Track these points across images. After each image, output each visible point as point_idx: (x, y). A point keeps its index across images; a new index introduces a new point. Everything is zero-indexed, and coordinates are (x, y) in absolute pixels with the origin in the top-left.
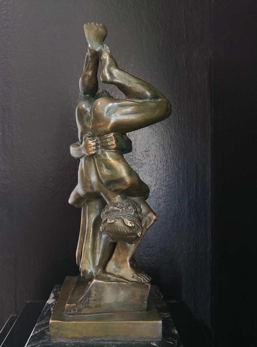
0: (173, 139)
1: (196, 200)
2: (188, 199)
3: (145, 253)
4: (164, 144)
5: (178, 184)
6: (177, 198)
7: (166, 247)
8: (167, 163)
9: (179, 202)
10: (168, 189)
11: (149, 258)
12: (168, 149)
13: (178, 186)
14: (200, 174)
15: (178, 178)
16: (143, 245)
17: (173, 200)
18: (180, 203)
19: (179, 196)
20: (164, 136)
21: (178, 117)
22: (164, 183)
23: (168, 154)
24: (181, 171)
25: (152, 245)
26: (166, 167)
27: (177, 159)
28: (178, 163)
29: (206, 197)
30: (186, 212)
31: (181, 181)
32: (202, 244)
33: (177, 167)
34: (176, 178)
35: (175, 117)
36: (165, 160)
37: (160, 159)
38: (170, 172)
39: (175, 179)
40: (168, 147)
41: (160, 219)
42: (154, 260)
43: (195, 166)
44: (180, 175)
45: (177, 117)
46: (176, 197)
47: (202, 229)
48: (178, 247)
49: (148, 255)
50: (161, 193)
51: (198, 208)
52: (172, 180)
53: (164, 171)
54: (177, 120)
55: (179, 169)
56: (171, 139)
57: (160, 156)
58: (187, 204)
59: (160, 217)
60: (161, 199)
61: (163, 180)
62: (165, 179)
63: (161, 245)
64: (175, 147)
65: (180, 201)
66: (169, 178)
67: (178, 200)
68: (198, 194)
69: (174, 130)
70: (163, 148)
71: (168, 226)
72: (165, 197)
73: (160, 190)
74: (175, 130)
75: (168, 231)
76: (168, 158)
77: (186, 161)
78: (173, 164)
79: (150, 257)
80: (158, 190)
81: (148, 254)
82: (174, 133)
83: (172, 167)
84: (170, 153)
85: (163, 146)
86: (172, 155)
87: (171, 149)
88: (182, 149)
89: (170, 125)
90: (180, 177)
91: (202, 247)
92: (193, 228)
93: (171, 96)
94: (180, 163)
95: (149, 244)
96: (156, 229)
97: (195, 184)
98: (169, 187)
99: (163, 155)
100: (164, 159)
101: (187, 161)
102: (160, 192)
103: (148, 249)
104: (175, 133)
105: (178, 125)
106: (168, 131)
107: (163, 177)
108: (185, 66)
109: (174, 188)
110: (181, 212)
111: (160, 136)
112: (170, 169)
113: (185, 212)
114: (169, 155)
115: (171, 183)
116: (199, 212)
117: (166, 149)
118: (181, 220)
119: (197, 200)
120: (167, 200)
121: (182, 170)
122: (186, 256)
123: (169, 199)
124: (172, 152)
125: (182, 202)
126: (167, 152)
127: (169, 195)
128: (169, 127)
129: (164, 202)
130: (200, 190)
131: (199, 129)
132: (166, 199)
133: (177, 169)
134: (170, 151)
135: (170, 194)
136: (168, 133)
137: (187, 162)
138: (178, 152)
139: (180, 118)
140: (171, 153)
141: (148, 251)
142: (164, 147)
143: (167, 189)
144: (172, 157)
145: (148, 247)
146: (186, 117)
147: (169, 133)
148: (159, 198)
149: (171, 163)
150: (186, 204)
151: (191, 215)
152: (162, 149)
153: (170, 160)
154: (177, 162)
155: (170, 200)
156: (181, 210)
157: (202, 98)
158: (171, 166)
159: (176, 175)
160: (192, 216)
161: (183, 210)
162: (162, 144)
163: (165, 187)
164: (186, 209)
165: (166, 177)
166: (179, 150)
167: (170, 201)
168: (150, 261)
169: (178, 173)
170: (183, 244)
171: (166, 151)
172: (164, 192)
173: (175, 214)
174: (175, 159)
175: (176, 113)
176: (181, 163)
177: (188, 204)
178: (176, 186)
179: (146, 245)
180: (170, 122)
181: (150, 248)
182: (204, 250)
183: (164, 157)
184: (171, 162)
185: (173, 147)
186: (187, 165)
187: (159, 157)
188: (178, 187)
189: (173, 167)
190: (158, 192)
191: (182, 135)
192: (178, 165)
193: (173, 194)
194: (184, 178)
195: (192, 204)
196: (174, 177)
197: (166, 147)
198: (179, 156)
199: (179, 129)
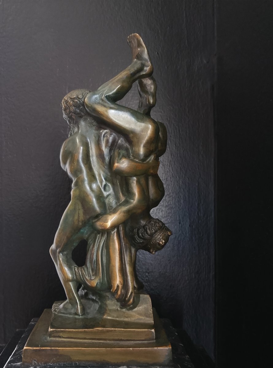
0: (174, 156)
1: (198, 221)
2: (190, 220)
3: (143, 278)
4: (164, 161)
5: (179, 204)
6: (177, 219)
7: (166, 272)
8: (167, 182)
9: (180, 223)
10: (168, 209)
11: (148, 284)
12: (168, 166)
13: (179, 206)
14: (203, 193)
15: (178, 197)
16: (141, 270)
17: (173, 221)
18: (181, 225)
19: (179, 217)
21: (179, 131)
22: (164, 203)
23: (168, 171)
24: (182, 190)
25: (151, 270)
26: (166, 186)
27: (178, 177)
28: (179, 181)
29: (209, 218)
30: (187, 235)
31: (182, 201)
32: (205, 269)
33: (177, 186)
34: (177, 198)
35: (175, 131)
36: (165, 178)
38: (170, 191)
39: (175, 199)
40: (169, 164)
42: (153, 286)
43: (197, 185)
44: (181, 194)
45: (178, 131)
46: (176, 218)
47: (204, 253)
48: (179, 272)
49: (146, 281)
50: (161, 214)
51: (200, 231)
52: (172, 199)
54: (178, 134)
55: (180, 188)
56: (171, 155)
62: (165, 199)
63: (160, 271)
64: (176, 164)
65: (181, 222)
66: (169, 197)
67: (179, 222)
68: (200, 215)
69: (174, 146)
71: (168, 249)
72: (165, 219)
73: (159, 210)
74: (176, 145)
75: (168, 255)
76: (168, 176)
77: (187, 179)
78: (174, 182)
79: (149, 283)
80: (158, 210)
81: (147, 280)
82: (174, 149)
83: (172, 185)
84: (170, 171)
85: (163, 163)
86: (173, 172)
87: (171, 166)
88: (183, 165)
89: (170, 139)
90: (180, 197)
91: (204, 273)
92: (195, 252)
93: (172, 108)
94: (181, 182)
95: (148, 269)
97: (196, 204)
98: (169, 208)
99: (163, 172)
100: (164, 177)
101: (188, 178)
102: (159, 213)
103: (147, 274)
104: (176, 148)
105: (179, 139)
108: (186, 75)
109: (175, 209)
110: (182, 234)
112: (170, 187)
113: (186, 234)
114: (169, 173)
115: (171, 203)
116: (201, 235)
117: (166, 166)
118: (181, 243)
119: (200, 222)
121: (183, 189)
122: (188, 282)
123: (169, 220)
124: (172, 170)
125: (183, 224)
126: (168, 169)
127: (169, 216)
128: (170, 142)
130: (202, 211)
131: (201, 144)
132: (166, 220)
134: (171, 168)
135: (170, 215)
137: (189, 180)
138: (179, 169)
139: (181, 132)
140: (171, 171)
141: (147, 276)
142: (164, 164)
144: (172, 174)
145: (146, 272)
146: (188, 131)
147: (170, 148)
149: (172, 181)
150: (187, 226)
151: (192, 238)
152: (162, 166)
153: (171, 178)
154: (178, 180)
155: (170, 221)
156: (182, 232)
157: (204, 111)
158: (171, 185)
159: (176, 195)
161: (184, 233)
162: (162, 161)
163: (165, 207)
164: (188, 231)
165: (166, 196)
166: (180, 167)
167: (170, 223)
168: (149, 288)
169: (179, 192)
170: (184, 269)
171: (166, 168)
172: (163, 213)
174: (175, 177)
175: (177, 127)
176: (182, 182)
177: (189, 226)
178: (176, 207)
179: (144, 271)
180: (170, 136)
181: (148, 273)
182: (207, 276)
183: (164, 175)
184: (172, 180)
185: (174, 164)
186: (188, 183)
188: (179, 208)
190: (158, 213)
191: (183, 151)
192: (179, 184)
193: (174, 215)
194: (186, 198)
195: (194, 226)
196: (175, 196)
197: (166, 164)
198: (180, 174)
199: (180, 145)
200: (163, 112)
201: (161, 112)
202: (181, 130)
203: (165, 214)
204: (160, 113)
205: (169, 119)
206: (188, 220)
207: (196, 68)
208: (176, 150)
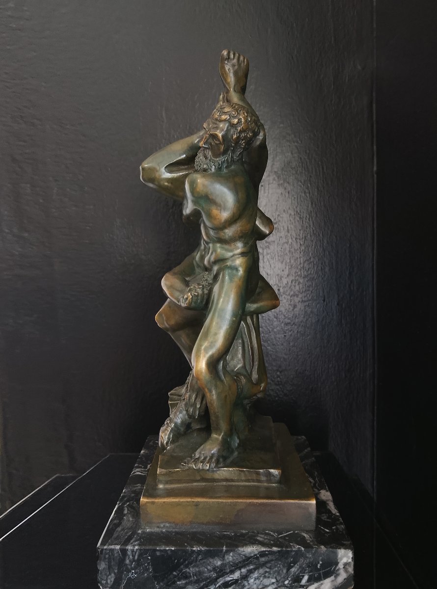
0: (315, 204)
1: (350, 298)
2: (338, 296)
3: (273, 380)
4: (302, 212)
5: (322, 274)
6: (321, 295)
7: (306, 370)
8: (306, 242)
9: (324, 301)
10: (307, 281)
11: (280, 388)
12: (308, 219)
13: (323, 276)
14: (356, 257)
15: (322, 264)
16: (270, 368)
17: (315, 298)
18: (325, 303)
19: (323, 292)
20: (302, 198)
21: (323, 168)
22: (302, 272)
23: (307, 227)
24: (327, 253)
25: (284, 368)
26: (305, 248)
27: (321, 235)
28: (323, 241)
29: (365, 293)
30: (335, 317)
31: (327, 269)
32: (359, 365)
33: (320, 247)
34: (320, 265)
35: (317, 169)
36: (304, 237)
37: (295, 235)
38: (310, 254)
39: (317, 267)
40: (308, 216)
41: (296, 327)
42: (287, 390)
43: (348, 245)
44: (325, 259)
45: (321, 169)
46: (319, 293)
47: (358, 342)
48: (323, 370)
49: (277, 383)
50: (297, 288)
51: (352, 311)
52: (314, 266)
53: (302, 253)
54: (321, 173)
55: (324, 250)
56: (312, 203)
57: (295, 231)
58: (336, 303)
59: (295, 325)
60: (297, 297)
61: (299, 267)
62: (303, 267)
63: (297, 368)
64: (318, 215)
65: (326, 299)
66: (309, 264)
67: (323, 299)
68: (352, 288)
69: (316, 190)
70: (300, 218)
71: (308, 338)
72: (303, 294)
73: (295, 283)
74: (318, 189)
75: (308, 345)
76: (308, 233)
77: (334, 237)
78: (316, 243)
79: (281, 386)
80: (293, 283)
81: (278, 381)
82: (316, 194)
83: (313, 247)
84: (310, 226)
85: (301, 215)
86: (314, 229)
87: (312, 218)
88: (329, 218)
89: (310, 181)
90: (325, 263)
91: (359, 370)
92: (345, 341)
93: (312, 136)
94: (325, 241)
95: (280, 367)
96: (289, 344)
97: (347, 273)
98: (309, 278)
99: (300, 228)
100: (301, 236)
101: (336, 237)
102: (295, 286)
103: (278, 373)
104: (318, 194)
105: (323, 181)
106: (307, 191)
107: (300, 264)
108: (332, 87)
109: (317, 280)
110: (327, 316)
111: (296, 199)
112: (310, 250)
113: (333, 316)
114: (308, 229)
115: (312, 272)
116: (354, 317)
117: (305, 219)
118: (326, 329)
119: (352, 298)
120: (306, 298)
121: (329, 252)
122: (335, 383)
123: (310, 296)
124: (313, 224)
125: (328, 302)
126: (306, 224)
127: (309, 290)
128: (309, 185)
129: (302, 301)
130: (355, 283)
131: (354, 187)
132: (304, 297)
133: (321, 249)
134: (311, 222)
135: (311, 289)
136: (308, 195)
137: (336, 239)
138: (323, 224)
139: (325, 171)
140: (312, 226)
141: (278, 376)
142: (302, 217)
143: (305, 281)
144: (313, 231)
145: (277, 370)
146: (335, 169)
147: (310, 194)
148: (294, 296)
149: (312, 241)
150: (334, 304)
152: (298, 219)
153: (311, 236)
154: (321, 239)
155: (310, 298)
156: (327, 313)
157: (358, 139)
158: (312, 245)
159: (319, 260)
160: (343, 321)
161: (331, 314)
162: (299, 211)
163: (303, 278)
164: (335, 312)
165: (304, 262)
166: (325, 221)
167: (310, 300)
168: (281, 393)
169: (323, 257)
170: (330, 366)
171: (304, 223)
172: (301, 286)
173: (318, 320)
174: (317, 235)
175: (320, 163)
176: (327, 241)
177: (338, 304)
178: (319, 277)
179: (275, 368)
180: (311, 176)
181: (280, 372)
182: (362, 375)
183: (302, 232)
184: (312, 239)
185: (315, 215)
186: (336, 243)
187: (293, 232)
188: (322, 279)
189: (315, 247)
190: (293, 286)
191: (329, 198)
192: (323, 244)
193: (315, 288)
194: (332, 264)
195: (344, 305)
196: (317, 262)
197: (305, 216)
198: (325, 230)
199: (324, 188)
200: (300, 142)
201: (297, 142)
202: (325, 169)
203: (303, 287)
204: (296, 144)
205: (308, 151)
206: (336, 296)
207: (347, 78)
208: (319, 196)
